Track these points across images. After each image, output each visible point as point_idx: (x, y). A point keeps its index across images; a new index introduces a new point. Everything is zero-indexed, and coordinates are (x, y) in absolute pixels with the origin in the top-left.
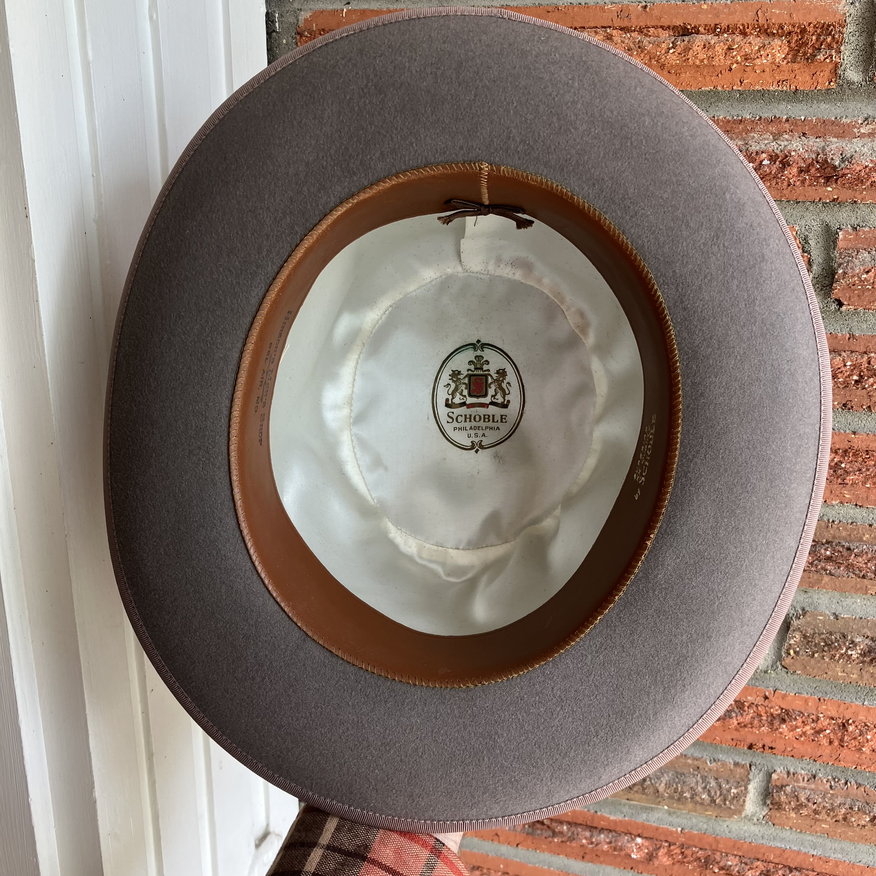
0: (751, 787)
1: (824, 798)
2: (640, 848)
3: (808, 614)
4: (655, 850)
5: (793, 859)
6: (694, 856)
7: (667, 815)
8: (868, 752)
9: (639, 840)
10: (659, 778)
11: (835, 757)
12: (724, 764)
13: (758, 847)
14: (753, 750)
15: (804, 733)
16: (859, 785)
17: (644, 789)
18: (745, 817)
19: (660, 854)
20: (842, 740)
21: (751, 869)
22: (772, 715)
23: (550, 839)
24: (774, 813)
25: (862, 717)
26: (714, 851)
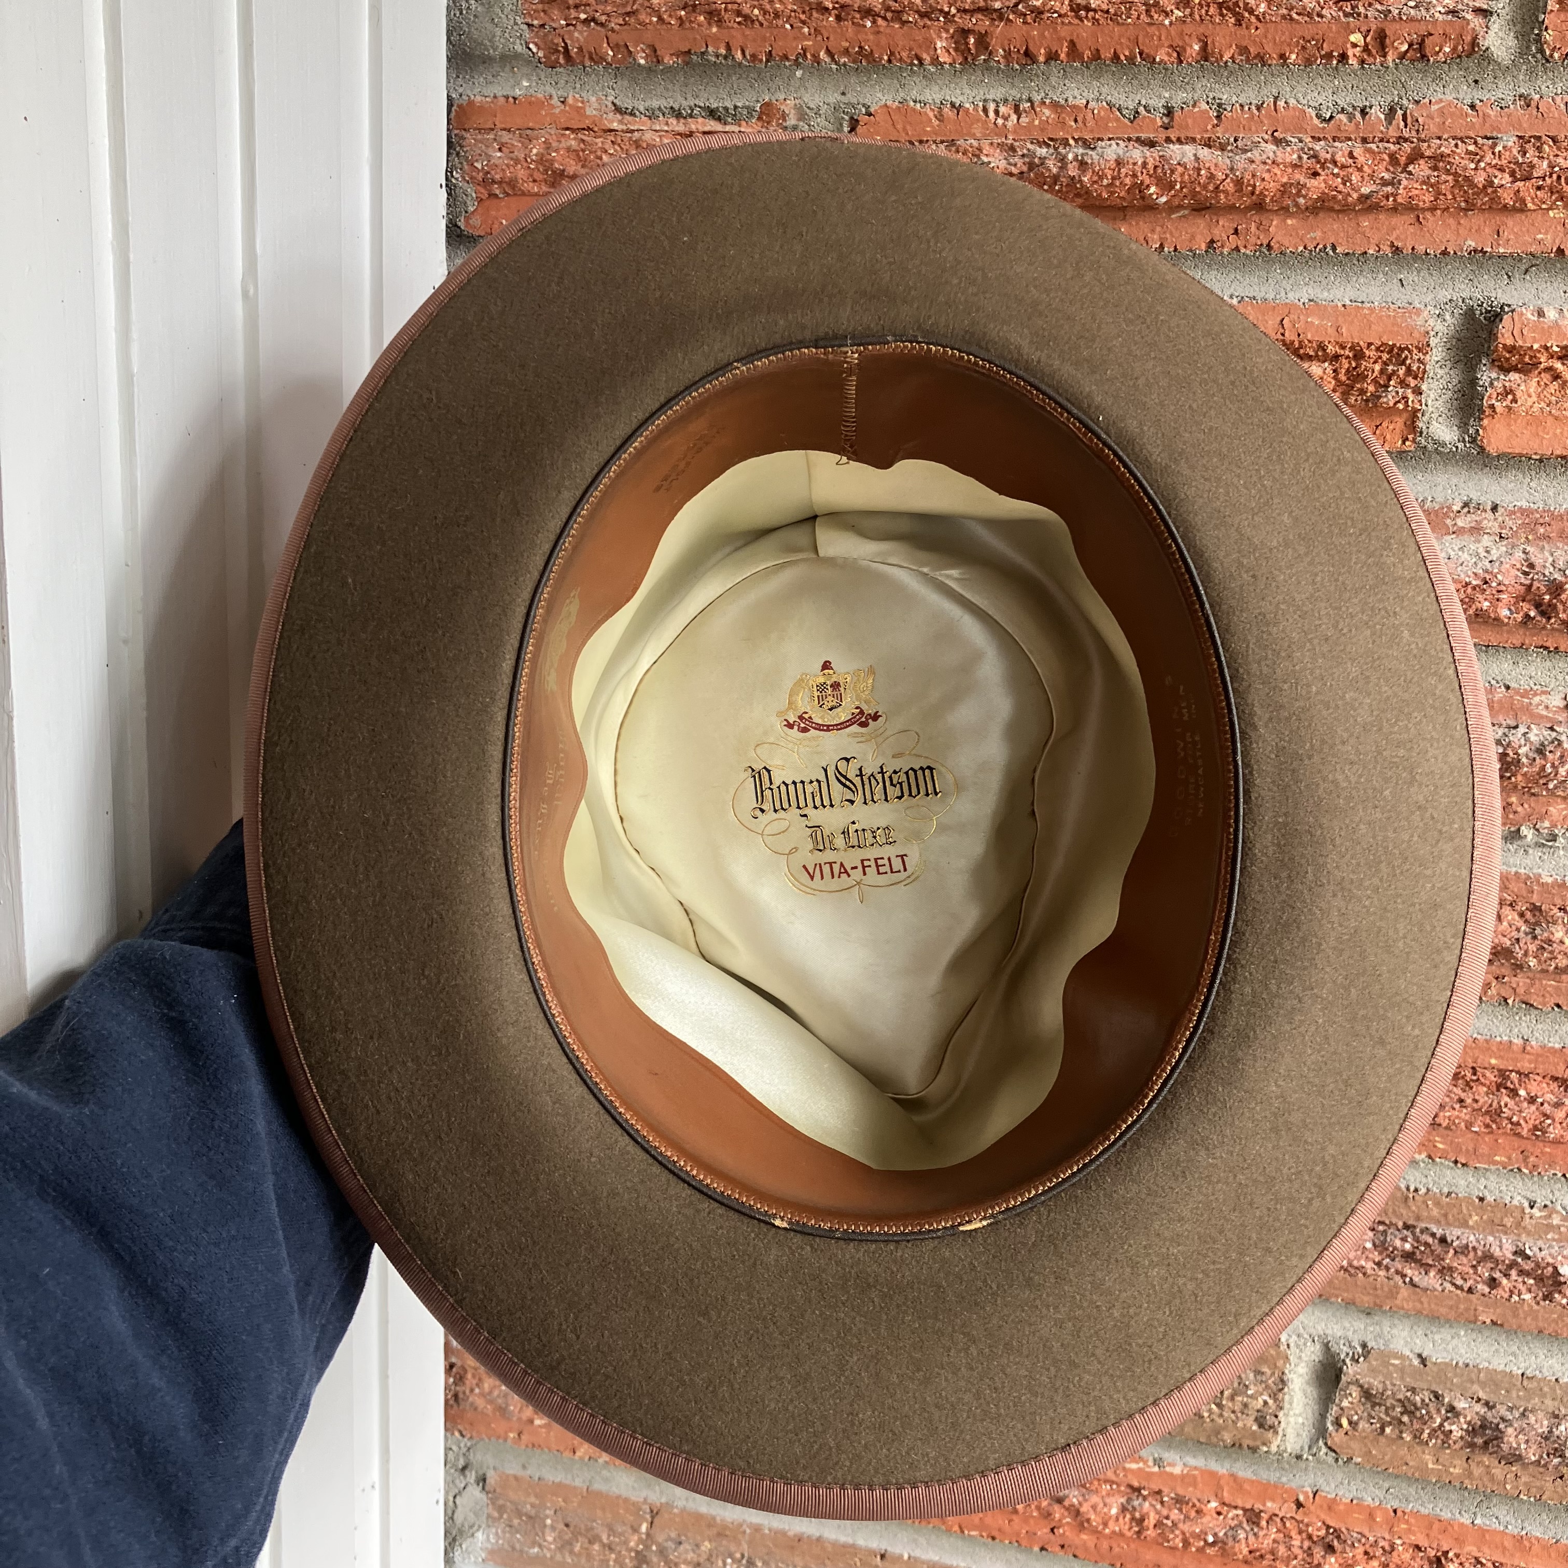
3: (1373, 1355)
22: (1310, 1537)
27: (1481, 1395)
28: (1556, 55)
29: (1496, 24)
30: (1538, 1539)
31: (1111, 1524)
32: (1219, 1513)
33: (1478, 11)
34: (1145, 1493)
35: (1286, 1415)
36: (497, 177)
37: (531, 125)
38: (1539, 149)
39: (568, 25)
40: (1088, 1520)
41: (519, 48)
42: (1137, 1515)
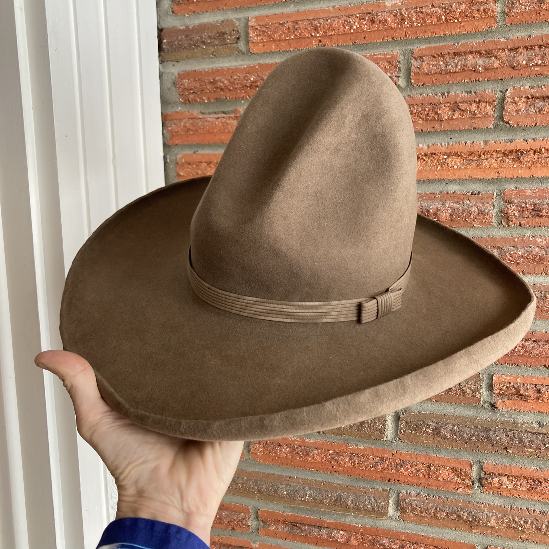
0: (390, 501)
1: (423, 505)
2: (342, 536)
3: (407, 412)
4: (349, 537)
5: (413, 538)
6: (368, 539)
7: (354, 518)
8: (441, 480)
9: (341, 532)
10: (347, 498)
11: (427, 484)
12: (377, 490)
13: (397, 533)
14: (390, 482)
15: (412, 472)
16: (439, 497)
17: (341, 504)
18: (390, 516)
19: (352, 539)
20: (429, 475)
21: (395, 544)
22: (397, 463)
23: (300, 534)
24: (403, 514)
25: (436, 463)
26: (377, 536)
27: (434, 420)
28: (415, 85)
29: (400, 79)
30: (453, 459)
31: (346, 464)
32: (373, 459)
33: (396, 76)
34: (354, 455)
35: (387, 430)
36: (174, 131)
37: (181, 118)
38: (414, 107)
39: (189, 94)
40: (341, 463)
41: (177, 100)
42: (353, 461)
